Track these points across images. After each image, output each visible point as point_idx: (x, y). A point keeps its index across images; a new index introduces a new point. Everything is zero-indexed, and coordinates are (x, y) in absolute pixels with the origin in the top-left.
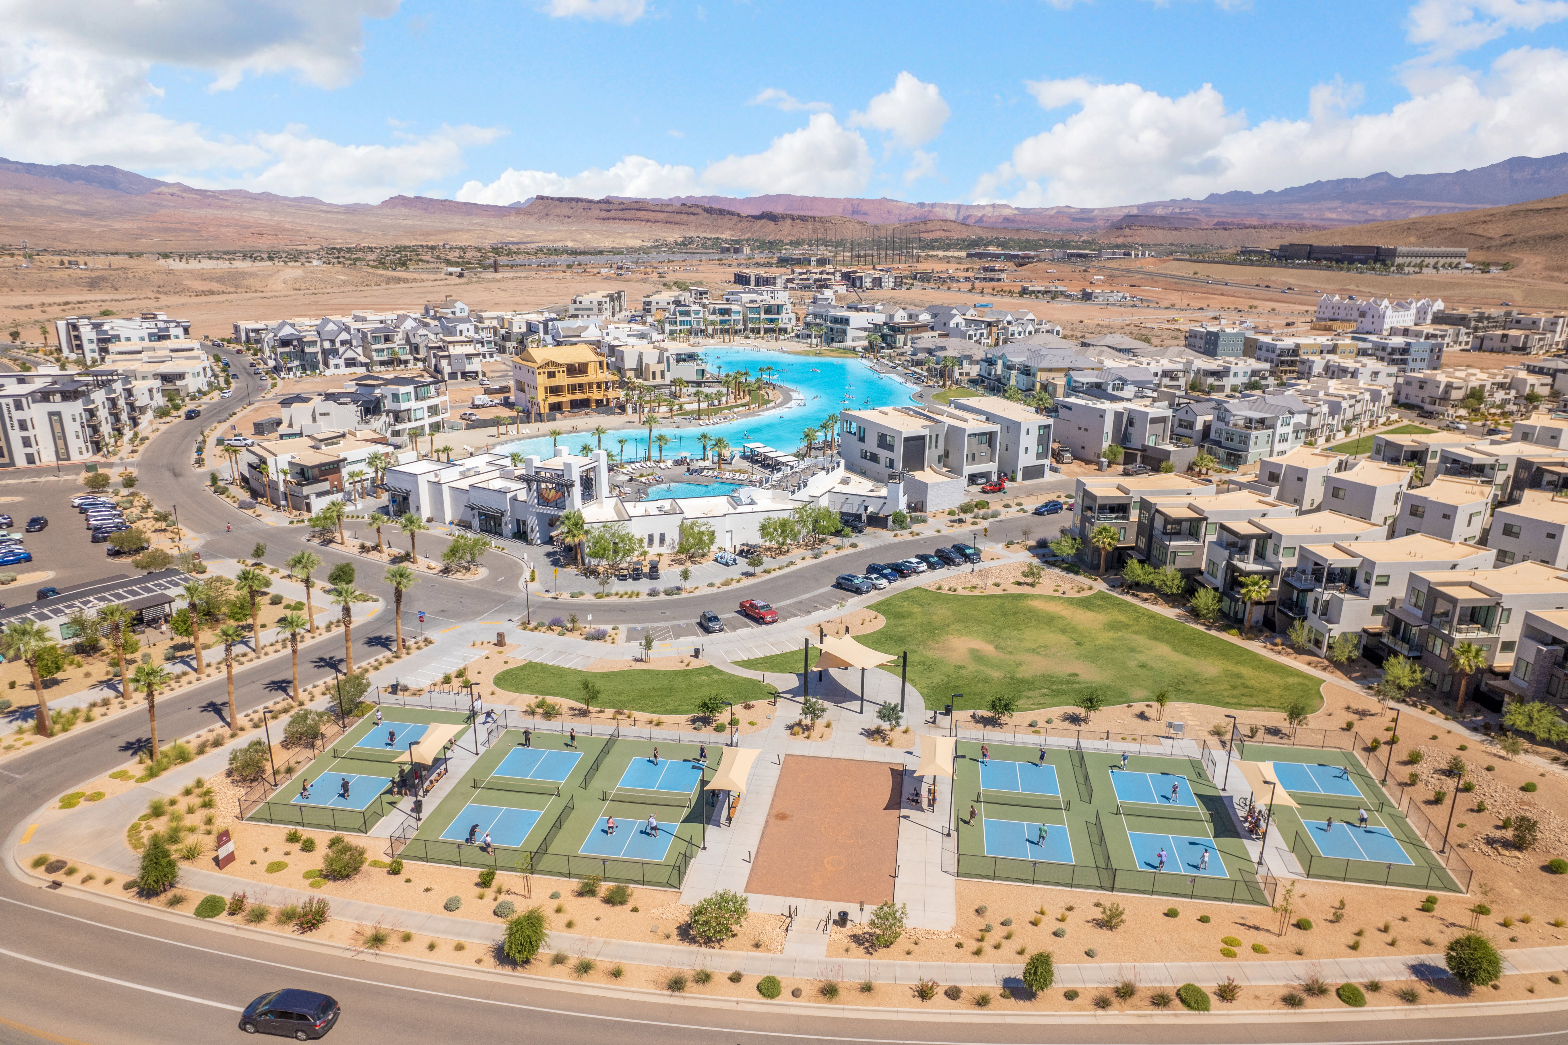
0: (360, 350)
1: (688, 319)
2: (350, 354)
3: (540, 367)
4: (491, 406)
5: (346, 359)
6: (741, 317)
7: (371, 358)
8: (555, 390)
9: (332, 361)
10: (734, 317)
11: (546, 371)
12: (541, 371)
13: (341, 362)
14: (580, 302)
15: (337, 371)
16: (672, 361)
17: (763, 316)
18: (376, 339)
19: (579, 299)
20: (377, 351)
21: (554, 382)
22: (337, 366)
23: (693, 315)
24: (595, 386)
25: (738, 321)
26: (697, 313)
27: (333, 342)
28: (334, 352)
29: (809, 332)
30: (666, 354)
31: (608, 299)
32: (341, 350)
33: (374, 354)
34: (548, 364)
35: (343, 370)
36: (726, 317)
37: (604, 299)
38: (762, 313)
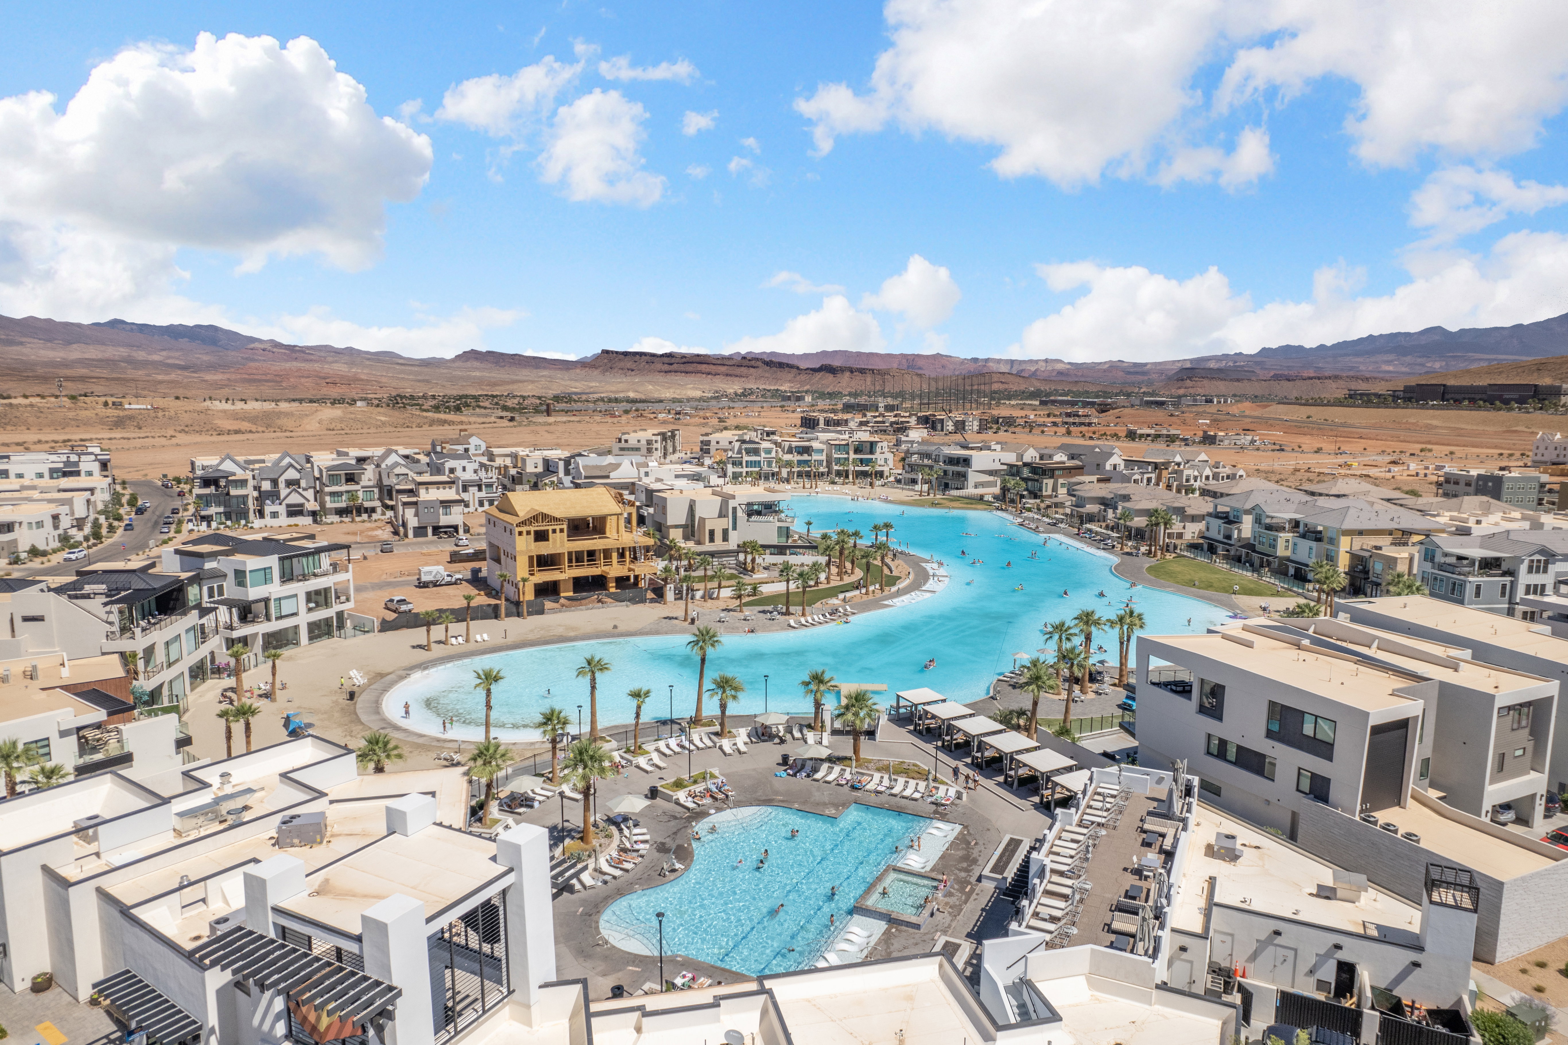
0: (310, 494)
1: (757, 458)
2: (295, 499)
3: (524, 523)
4: (449, 584)
5: (288, 506)
6: (823, 457)
7: (322, 505)
8: (545, 562)
9: (269, 509)
10: (815, 457)
11: (532, 529)
12: (524, 529)
13: (282, 509)
14: (626, 441)
15: (275, 522)
16: (740, 513)
17: (852, 456)
18: (334, 479)
19: (624, 437)
20: (333, 494)
21: (545, 548)
22: (275, 515)
23: (763, 455)
24: (615, 555)
25: (820, 462)
26: (768, 451)
27: (275, 482)
28: (274, 495)
29: (912, 476)
30: (732, 503)
31: (659, 438)
32: (284, 492)
33: (328, 498)
34: (535, 518)
35: (283, 520)
36: (806, 457)
37: (654, 438)
38: (851, 453)
